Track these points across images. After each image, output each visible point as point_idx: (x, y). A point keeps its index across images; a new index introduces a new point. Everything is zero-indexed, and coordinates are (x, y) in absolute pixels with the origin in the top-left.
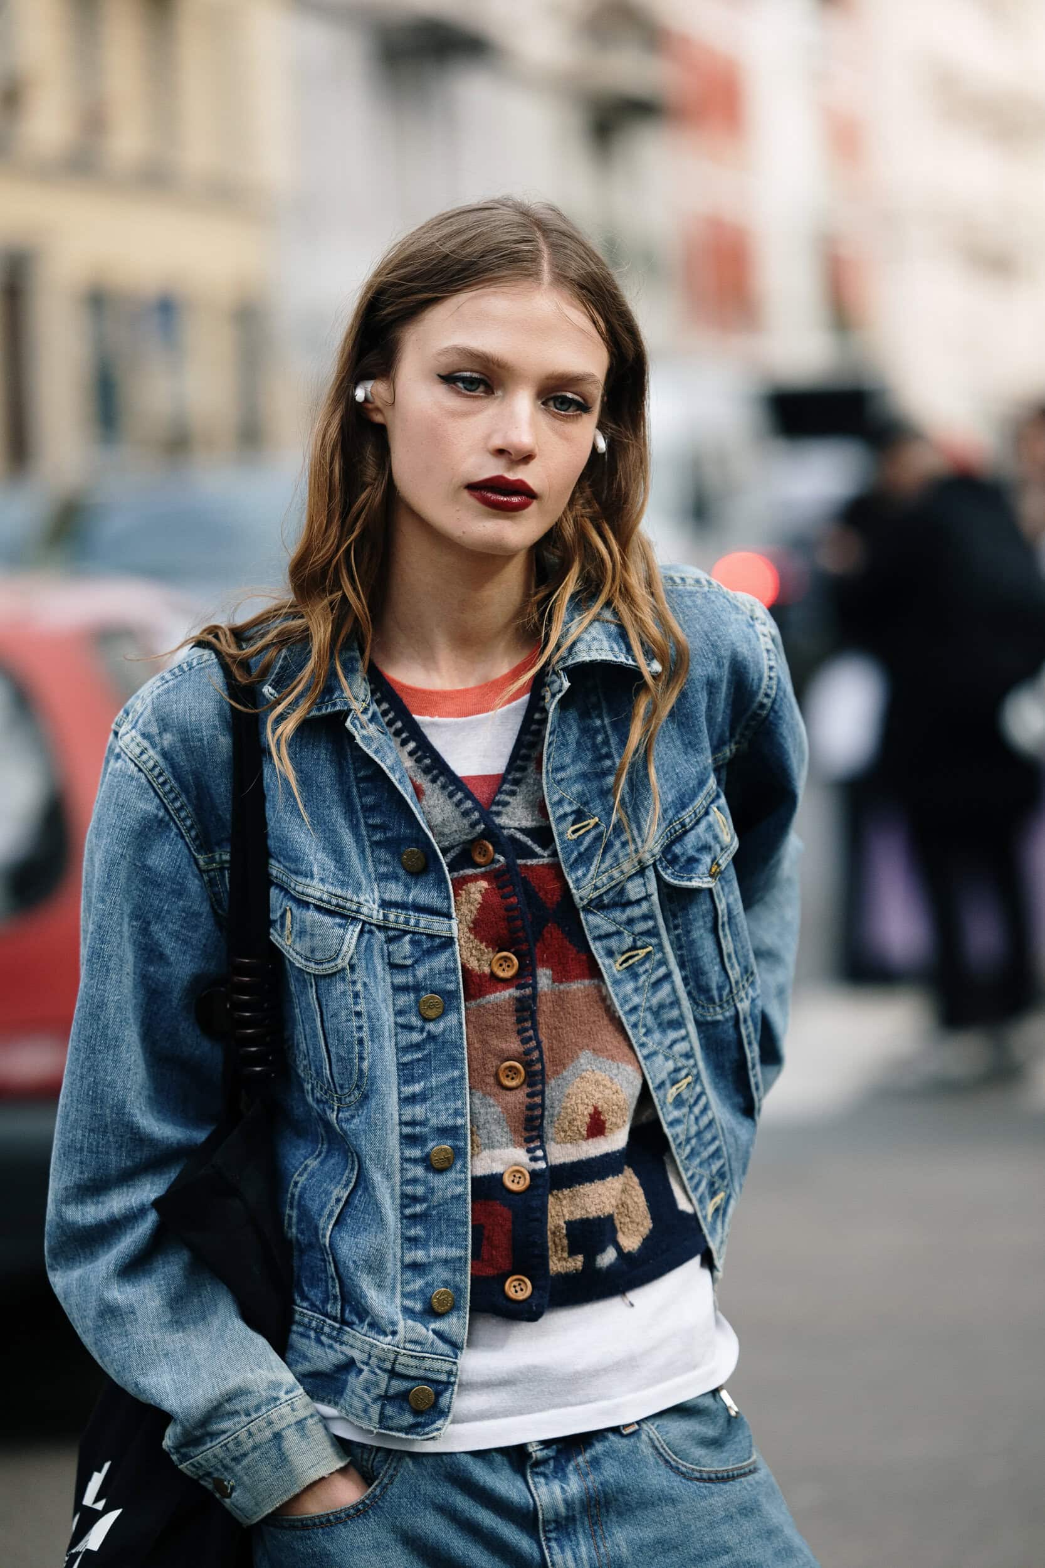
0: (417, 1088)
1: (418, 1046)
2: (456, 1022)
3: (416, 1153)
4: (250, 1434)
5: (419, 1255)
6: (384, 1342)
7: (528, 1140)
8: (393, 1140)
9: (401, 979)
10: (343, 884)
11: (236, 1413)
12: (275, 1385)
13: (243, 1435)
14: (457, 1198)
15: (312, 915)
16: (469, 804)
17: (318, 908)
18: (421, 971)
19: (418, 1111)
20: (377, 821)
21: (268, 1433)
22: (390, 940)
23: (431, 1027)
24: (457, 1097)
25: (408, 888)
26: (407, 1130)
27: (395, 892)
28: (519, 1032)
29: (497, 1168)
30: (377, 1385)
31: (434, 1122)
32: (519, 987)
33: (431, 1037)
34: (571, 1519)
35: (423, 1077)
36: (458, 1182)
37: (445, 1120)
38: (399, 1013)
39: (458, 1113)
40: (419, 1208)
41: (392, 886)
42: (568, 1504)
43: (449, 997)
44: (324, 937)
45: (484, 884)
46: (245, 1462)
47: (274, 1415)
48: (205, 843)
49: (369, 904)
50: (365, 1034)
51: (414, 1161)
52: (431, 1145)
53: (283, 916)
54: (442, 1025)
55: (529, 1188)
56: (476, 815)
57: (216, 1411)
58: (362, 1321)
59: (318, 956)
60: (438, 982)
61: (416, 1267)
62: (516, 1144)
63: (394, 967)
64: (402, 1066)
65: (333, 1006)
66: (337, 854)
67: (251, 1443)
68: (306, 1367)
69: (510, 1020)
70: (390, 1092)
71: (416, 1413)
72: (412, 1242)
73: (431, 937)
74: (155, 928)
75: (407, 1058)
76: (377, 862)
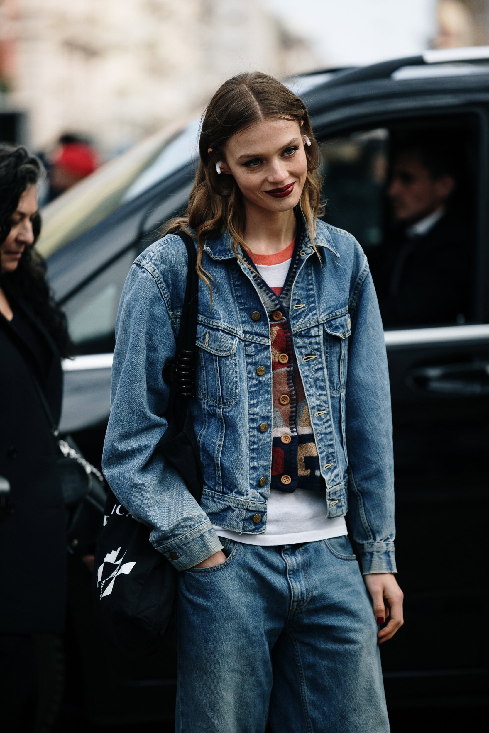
0: (255, 401)
1: (255, 386)
2: (269, 377)
3: (254, 425)
4: (191, 535)
5: (255, 464)
6: (244, 499)
7: (290, 425)
8: (247, 420)
9: (250, 360)
10: (231, 323)
11: (186, 527)
12: (200, 516)
13: (188, 535)
14: (268, 443)
15: (220, 334)
16: (274, 297)
17: (223, 331)
18: (258, 358)
19: (255, 410)
20: (242, 301)
21: (198, 534)
22: (246, 346)
23: (260, 378)
24: (268, 405)
25: (253, 327)
26: (251, 417)
27: (248, 328)
28: (288, 384)
29: (279, 435)
30: (241, 515)
31: (261, 414)
32: (288, 367)
33: (260, 382)
34: (298, 570)
35: (257, 397)
36: (269, 437)
37: (264, 413)
38: (249, 373)
39: (269, 411)
40: (255, 446)
41: (247, 325)
42: (298, 564)
43: (268, 367)
44: (225, 342)
45: (278, 328)
46: (188, 545)
47: (201, 527)
48: (172, 307)
49: (239, 330)
50: (238, 379)
51: (253, 428)
52: (260, 423)
53: (205, 335)
54: (264, 378)
55: (291, 442)
56: (277, 302)
57: (178, 526)
58: (232, 491)
59: (223, 349)
60: (263, 362)
61: (254, 469)
62: (286, 426)
63: (247, 355)
64: (250, 393)
65: (227, 368)
66: (229, 311)
67: (191, 538)
68: (209, 511)
69: (285, 379)
70: (246, 402)
71: (255, 524)
72: (252, 458)
73: (261, 345)
74: (154, 338)
75: (251, 390)
76: (242, 316)
